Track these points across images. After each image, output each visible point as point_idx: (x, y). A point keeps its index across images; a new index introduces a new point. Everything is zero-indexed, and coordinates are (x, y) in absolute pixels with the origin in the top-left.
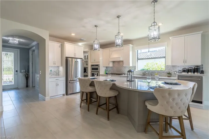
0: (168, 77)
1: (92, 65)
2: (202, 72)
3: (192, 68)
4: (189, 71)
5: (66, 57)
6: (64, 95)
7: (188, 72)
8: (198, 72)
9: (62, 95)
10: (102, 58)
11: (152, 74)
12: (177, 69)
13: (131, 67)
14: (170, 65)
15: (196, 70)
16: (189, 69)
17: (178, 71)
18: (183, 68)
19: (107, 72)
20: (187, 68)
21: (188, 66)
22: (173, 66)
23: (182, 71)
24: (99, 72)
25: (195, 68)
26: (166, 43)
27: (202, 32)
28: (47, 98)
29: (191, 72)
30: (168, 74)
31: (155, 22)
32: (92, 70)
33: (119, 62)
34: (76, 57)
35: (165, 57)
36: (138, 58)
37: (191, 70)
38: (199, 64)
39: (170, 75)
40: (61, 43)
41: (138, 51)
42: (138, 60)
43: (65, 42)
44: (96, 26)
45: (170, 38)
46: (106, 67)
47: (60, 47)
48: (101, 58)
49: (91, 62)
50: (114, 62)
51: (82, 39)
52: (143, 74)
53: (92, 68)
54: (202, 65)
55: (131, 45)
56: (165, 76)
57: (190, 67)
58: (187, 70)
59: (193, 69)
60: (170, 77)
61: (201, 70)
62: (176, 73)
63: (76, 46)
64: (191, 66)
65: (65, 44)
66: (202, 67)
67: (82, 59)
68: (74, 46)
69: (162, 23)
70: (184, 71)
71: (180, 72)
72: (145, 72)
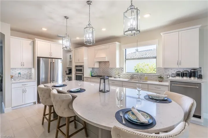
0: (159, 81)
1: (76, 66)
2: (200, 77)
3: (188, 71)
4: (185, 75)
5: (38, 57)
6: (35, 103)
7: (183, 76)
8: (195, 77)
9: (32, 104)
10: (87, 58)
11: (141, 77)
12: (170, 72)
13: (118, 68)
14: (162, 67)
15: (193, 73)
16: (184, 72)
17: (171, 74)
18: (177, 71)
19: (93, 74)
20: (181, 71)
21: (183, 69)
22: (164, 68)
23: (175, 74)
24: (83, 74)
25: (191, 71)
26: (157, 40)
27: (199, 26)
28: (7, 109)
29: (186, 76)
30: (159, 77)
31: (133, 5)
32: (76, 71)
33: (105, 62)
34: (52, 57)
35: (156, 58)
36: (127, 58)
37: (186, 74)
38: (197, 66)
39: (161, 80)
40: (32, 40)
41: (126, 49)
42: (126, 60)
43: (36, 39)
44: (66, 17)
45: (162, 35)
46: (93, 68)
47: (30, 44)
48: (85, 58)
49: (75, 62)
50: (100, 62)
51: (59, 35)
52: (130, 77)
53: (76, 70)
54: (201, 68)
55: (117, 43)
56: (156, 81)
57: (185, 70)
58: (181, 74)
59: (189, 73)
60: (161, 81)
61: (199, 73)
62: (168, 77)
63: (52, 44)
64: (187, 68)
65: (36, 41)
66: (200, 70)
67: (61, 59)
68: (50, 43)
69: (150, 14)
70: (178, 75)
71: (173, 75)
72: (134, 75)
